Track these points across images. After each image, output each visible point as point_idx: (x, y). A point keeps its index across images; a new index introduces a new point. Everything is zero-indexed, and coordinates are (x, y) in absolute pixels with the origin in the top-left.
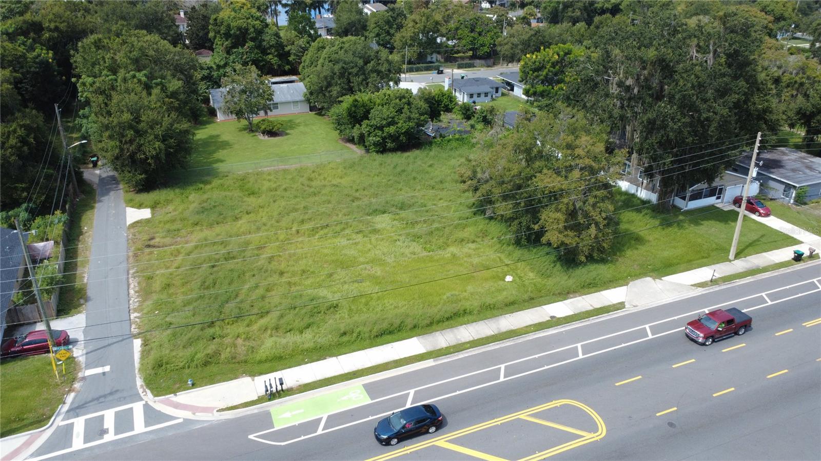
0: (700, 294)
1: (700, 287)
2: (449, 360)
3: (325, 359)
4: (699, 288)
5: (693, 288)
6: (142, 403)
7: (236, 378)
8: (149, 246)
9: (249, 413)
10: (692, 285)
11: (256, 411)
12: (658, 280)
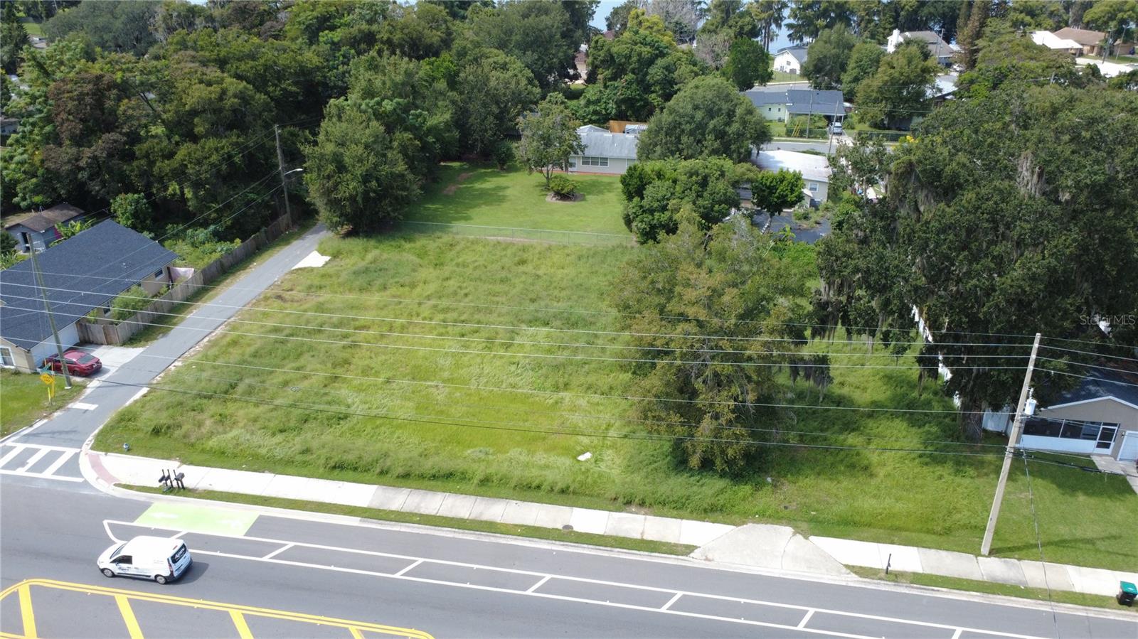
0: (844, 584)
1: (856, 573)
2: (379, 527)
3: (263, 472)
4: (854, 575)
5: (844, 570)
6: (78, 450)
7: (167, 459)
8: (279, 297)
9: (135, 498)
10: (847, 566)
11: (142, 499)
12: (799, 537)
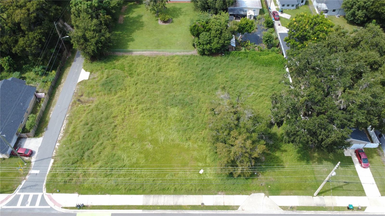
0: (279, 213)
1: (282, 209)
2: (148, 212)
3: (106, 194)
6: (42, 194)
7: (73, 193)
8: (79, 101)
9: (70, 212)
12: (266, 197)
